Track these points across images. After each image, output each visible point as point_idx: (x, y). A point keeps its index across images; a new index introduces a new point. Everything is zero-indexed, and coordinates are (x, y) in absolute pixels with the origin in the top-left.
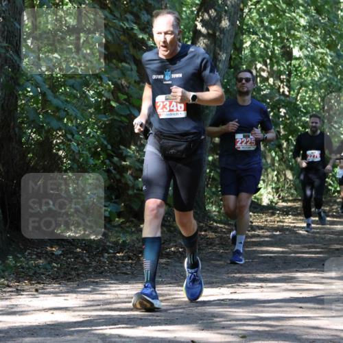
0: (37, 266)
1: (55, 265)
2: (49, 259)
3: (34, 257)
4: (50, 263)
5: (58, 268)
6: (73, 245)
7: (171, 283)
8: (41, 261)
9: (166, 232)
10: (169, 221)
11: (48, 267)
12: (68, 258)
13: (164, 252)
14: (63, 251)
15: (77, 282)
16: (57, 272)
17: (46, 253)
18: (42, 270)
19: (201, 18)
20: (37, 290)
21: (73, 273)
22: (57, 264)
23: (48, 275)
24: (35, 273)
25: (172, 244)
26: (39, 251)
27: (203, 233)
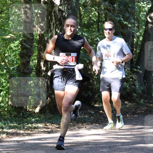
0: (85, 118)
1: (92, 117)
2: (89, 115)
3: (83, 114)
4: (90, 117)
5: (93, 119)
6: (99, 110)
7: (140, 125)
8: (86, 116)
9: (136, 105)
10: (137, 100)
11: (89, 118)
12: (97, 115)
13: (136, 113)
14: (95, 112)
15: (101, 125)
16: (93, 120)
17: (88, 113)
18: (87, 120)
19: (149, 16)
20: (86, 128)
21: (100, 121)
22: (93, 117)
23: (90, 122)
24: (84, 121)
25: (139, 110)
26: (85, 112)
27: (151, 105)
